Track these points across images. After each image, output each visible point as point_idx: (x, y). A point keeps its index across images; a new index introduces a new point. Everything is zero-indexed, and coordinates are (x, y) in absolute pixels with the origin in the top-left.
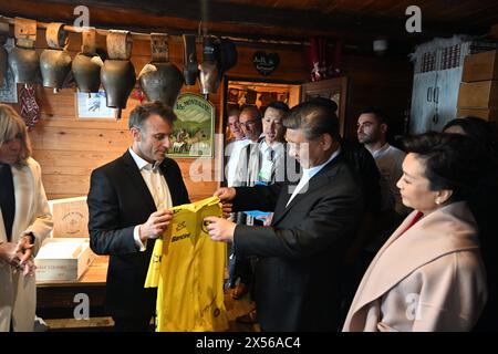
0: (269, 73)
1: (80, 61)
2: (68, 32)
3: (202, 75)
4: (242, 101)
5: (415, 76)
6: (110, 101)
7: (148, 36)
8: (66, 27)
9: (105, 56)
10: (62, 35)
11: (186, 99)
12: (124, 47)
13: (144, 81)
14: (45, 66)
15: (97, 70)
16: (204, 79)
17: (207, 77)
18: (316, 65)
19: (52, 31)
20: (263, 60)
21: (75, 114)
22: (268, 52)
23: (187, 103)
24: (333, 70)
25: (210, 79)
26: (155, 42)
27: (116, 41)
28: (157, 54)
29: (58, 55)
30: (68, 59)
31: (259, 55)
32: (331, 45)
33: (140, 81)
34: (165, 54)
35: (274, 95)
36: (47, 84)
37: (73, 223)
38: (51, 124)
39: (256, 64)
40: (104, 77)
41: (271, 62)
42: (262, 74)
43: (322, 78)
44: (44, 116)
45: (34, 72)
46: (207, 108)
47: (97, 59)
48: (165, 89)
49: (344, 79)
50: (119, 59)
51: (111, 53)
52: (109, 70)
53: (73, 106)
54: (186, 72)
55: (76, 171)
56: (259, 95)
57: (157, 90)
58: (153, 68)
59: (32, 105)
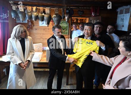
0: (81, 15)
1: (40, 15)
2: (37, 9)
3: (66, 17)
4: (75, 21)
5: (118, 15)
6: (46, 23)
7: (54, 9)
8: (37, 8)
9: (45, 14)
10: (36, 9)
11: (62, 21)
12: (49, 11)
13: (53, 19)
14: (33, 16)
15: (43, 16)
16: (66, 18)
17: (67, 17)
18: (93, 13)
19: (34, 8)
20: (80, 12)
21: (39, 25)
22: (81, 10)
23: (62, 22)
24: (97, 14)
25: (68, 18)
26: (56, 10)
27: (47, 10)
28: (56, 13)
29: (35, 14)
30: (38, 14)
31: (79, 11)
32: (97, 8)
33: (52, 19)
34: (58, 13)
35: (83, 20)
36: (33, 20)
37: (38, 49)
38: (34, 27)
39: (78, 13)
40: (45, 18)
41: (82, 13)
42: (80, 15)
43: (94, 16)
44: (32, 26)
45: (31, 17)
46: (67, 24)
47: (43, 14)
48: (58, 20)
49: (100, 17)
50: (48, 14)
51: (46, 13)
52: (46, 16)
53: (38, 23)
54: (62, 17)
55: (39, 37)
56: (79, 20)
57: (56, 21)
58: (55, 16)
59: (30, 24)
